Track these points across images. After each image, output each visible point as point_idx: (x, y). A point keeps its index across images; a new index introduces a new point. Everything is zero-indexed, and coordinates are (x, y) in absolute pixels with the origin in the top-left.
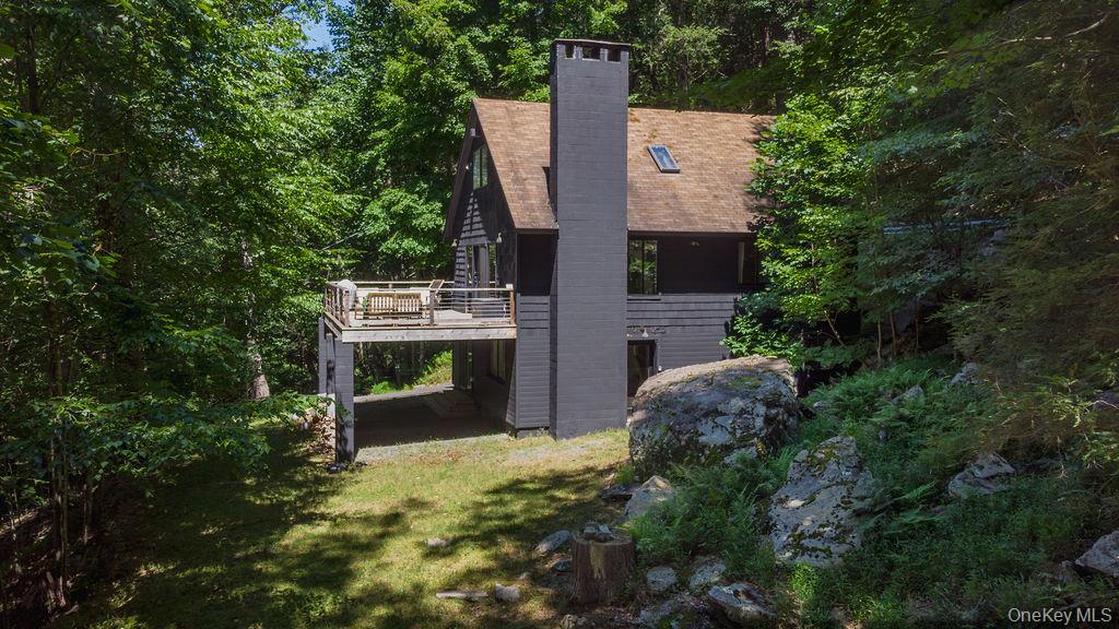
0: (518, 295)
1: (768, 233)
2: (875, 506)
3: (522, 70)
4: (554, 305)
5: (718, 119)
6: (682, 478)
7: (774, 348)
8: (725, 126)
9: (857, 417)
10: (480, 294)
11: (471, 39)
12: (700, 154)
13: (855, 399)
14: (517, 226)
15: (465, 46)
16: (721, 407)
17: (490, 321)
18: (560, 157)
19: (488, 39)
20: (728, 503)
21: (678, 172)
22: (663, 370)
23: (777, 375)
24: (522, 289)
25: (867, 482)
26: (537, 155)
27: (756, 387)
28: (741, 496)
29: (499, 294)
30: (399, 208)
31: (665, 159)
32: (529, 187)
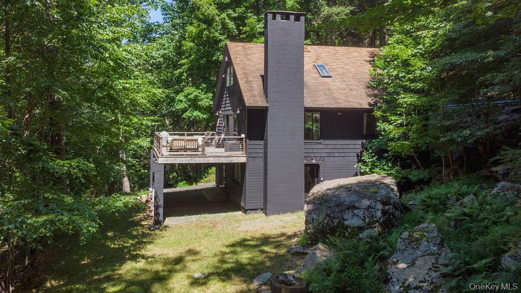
0: (247, 140)
1: (380, 108)
2: (455, 271)
3: (252, 29)
4: (266, 145)
5: (351, 50)
6: (335, 245)
7: (385, 170)
8: (355, 54)
9: (436, 212)
10: (229, 139)
11: (228, 15)
12: (342, 68)
13: (434, 201)
14: (247, 105)
15: (225, 19)
16: (356, 204)
17: (233, 153)
18: (269, 70)
19: (236, 15)
20: (362, 264)
21: (330, 77)
22: (324, 180)
23: (387, 186)
24: (250, 137)
25: (447, 254)
26: (258, 70)
27: (376, 193)
28: (370, 259)
29: (238, 139)
30: (192, 96)
31: (323, 70)
32: (254, 85)
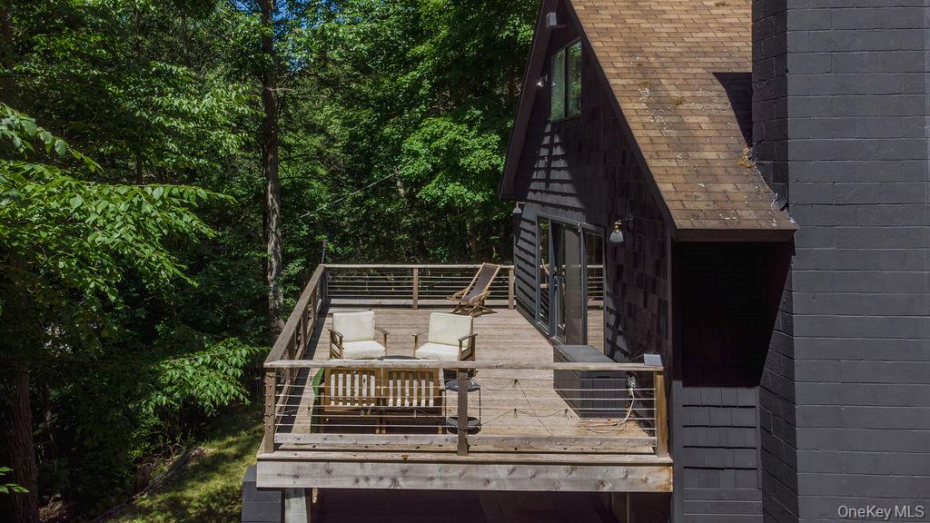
0: (677, 384)
14: (679, 222)
24: (687, 369)
30: (443, 143)
32: (692, 119)
